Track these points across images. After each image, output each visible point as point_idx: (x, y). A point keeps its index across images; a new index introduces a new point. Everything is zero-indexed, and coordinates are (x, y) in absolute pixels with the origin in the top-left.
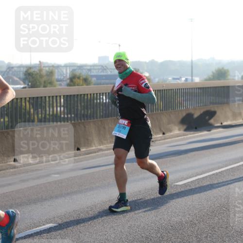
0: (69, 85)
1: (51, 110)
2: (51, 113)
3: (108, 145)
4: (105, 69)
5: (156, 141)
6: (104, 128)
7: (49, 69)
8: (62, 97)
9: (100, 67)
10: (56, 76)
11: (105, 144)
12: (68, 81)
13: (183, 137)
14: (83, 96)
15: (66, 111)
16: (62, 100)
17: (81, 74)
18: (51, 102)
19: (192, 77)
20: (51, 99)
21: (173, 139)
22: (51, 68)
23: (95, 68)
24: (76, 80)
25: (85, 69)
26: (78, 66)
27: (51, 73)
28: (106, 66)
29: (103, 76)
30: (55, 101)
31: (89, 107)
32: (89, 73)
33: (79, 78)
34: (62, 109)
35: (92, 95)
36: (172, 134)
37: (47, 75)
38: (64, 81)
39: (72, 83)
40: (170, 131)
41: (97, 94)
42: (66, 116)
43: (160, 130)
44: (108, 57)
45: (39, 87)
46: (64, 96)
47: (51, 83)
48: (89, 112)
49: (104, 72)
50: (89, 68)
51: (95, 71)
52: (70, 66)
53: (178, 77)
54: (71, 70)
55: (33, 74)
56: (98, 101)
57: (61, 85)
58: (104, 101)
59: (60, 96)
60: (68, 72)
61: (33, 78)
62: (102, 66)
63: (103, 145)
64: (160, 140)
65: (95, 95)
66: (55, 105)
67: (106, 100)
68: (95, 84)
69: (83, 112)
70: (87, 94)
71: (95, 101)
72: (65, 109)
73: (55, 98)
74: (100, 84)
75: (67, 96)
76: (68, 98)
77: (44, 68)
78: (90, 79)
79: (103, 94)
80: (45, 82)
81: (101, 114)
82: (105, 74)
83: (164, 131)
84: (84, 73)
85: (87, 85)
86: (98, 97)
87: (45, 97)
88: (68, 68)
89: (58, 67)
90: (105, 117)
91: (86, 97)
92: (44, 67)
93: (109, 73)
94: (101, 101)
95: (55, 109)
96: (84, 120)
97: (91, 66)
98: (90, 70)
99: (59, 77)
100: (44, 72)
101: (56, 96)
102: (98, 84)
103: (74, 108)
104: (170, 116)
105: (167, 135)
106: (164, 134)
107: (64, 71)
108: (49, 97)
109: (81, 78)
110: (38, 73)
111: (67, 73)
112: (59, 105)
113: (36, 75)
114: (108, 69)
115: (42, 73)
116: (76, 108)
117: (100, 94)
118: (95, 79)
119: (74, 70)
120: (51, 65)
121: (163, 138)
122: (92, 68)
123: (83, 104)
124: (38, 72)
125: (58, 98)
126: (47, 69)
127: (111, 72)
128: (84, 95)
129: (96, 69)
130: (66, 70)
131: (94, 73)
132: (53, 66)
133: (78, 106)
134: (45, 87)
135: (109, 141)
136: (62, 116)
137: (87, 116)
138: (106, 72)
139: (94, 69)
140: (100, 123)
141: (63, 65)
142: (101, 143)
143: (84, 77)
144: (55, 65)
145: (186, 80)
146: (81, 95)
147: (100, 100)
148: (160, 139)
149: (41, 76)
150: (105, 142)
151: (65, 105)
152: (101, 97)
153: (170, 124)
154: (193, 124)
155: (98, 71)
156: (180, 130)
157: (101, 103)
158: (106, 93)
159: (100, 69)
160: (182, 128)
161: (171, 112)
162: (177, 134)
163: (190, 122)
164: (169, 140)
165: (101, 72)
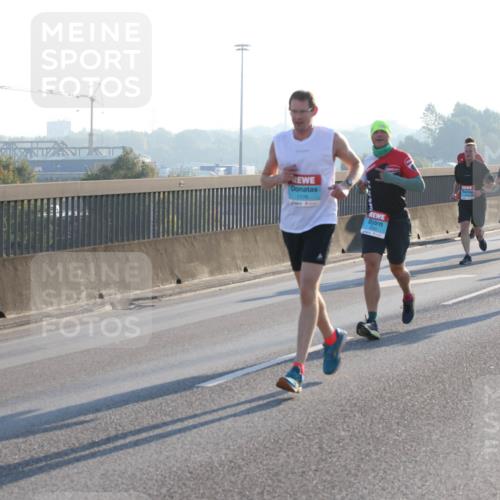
4: (61, 149)
5: (162, 297)
9: (51, 145)
13: (217, 289)
14: (12, 204)
17: (10, 158)
19: (241, 165)
21: (198, 292)
23: (40, 145)
25: (20, 149)
28: (63, 143)
29: (57, 162)
31: (26, 227)
32: (28, 156)
33: (6, 167)
35: (32, 202)
36: (196, 281)
40: (193, 276)
41: (42, 200)
43: (172, 273)
44: (69, 123)
49: (59, 155)
50: (28, 146)
51: (40, 152)
53: (212, 165)
56: (45, 214)
58: (58, 215)
62: (56, 142)
64: (171, 295)
65: (39, 202)
67: (61, 212)
68: (39, 180)
70: (22, 201)
71: (39, 215)
74: (51, 180)
78: (29, 168)
79: (55, 199)
82: (61, 158)
83: (180, 277)
84: (17, 157)
85: (23, 182)
86: (45, 207)
90: (59, 249)
91: (19, 208)
93: (71, 157)
94: (51, 214)
96: (15, 254)
97: (31, 142)
98: (29, 150)
102: (47, 180)
104: (193, 244)
105: (186, 283)
106: (179, 282)
114: (67, 148)
117: (48, 200)
118: (40, 169)
121: (177, 290)
122: (35, 145)
123: (12, 221)
127: (74, 154)
128: (16, 202)
129: (42, 149)
131: (39, 156)
137: (20, 246)
138: (63, 155)
139: (37, 148)
143: (17, 165)
145: (229, 170)
146: (9, 202)
147: (48, 213)
148: (171, 292)
152: (52, 206)
153: (192, 261)
154: (239, 262)
155: (47, 153)
156: (212, 273)
157: (51, 218)
158: (61, 199)
159: (50, 149)
160: (218, 269)
161: (194, 237)
162: (207, 282)
163: (234, 258)
164: (189, 294)
165: (53, 155)
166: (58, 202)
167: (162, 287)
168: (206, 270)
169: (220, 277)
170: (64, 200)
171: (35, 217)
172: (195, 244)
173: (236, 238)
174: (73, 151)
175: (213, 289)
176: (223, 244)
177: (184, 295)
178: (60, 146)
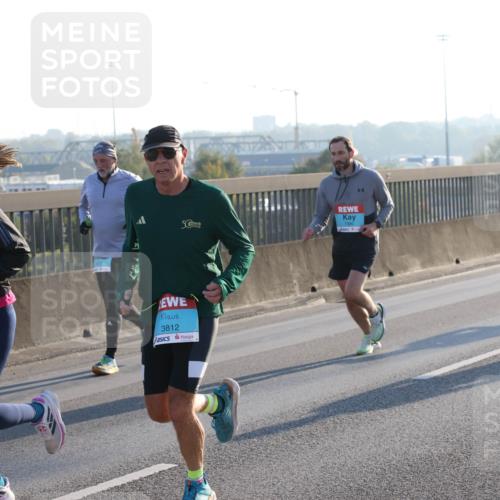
3: (275, 300)
4: (268, 143)
5: (375, 289)
6: (268, 264)
9: (257, 139)
11: (271, 298)
12: (193, 169)
17: (218, 153)
19: (448, 156)
21: (409, 285)
23: (247, 140)
24: (209, 167)
25: (227, 144)
26: (212, 138)
28: (269, 137)
29: (264, 156)
32: (236, 150)
33: (214, 162)
35: (241, 197)
39: (200, 173)
41: (251, 194)
43: (384, 265)
44: (274, 118)
49: (265, 149)
50: (235, 141)
51: (247, 146)
52: (195, 138)
53: (420, 157)
54: (198, 146)
56: (254, 209)
60: (192, 149)
62: (262, 137)
63: (265, 300)
64: (383, 288)
65: (247, 197)
67: (270, 207)
68: (247, 175)
71: (248, 209)
74: (260, 174)
78: (237, 163)
79: (263, 193)
81: (261, 236)
82: (268, 152)
84: (225, 152)
85: (232, 177)
86: (254, 201)
88: (192, 142)
90: (270, 242)
93: (277, 151)
94: (261, 208)
97: (238, 137)
98: (236, 145)
102: (255, 174)
105: (398, 276)
109: (219, 162)
114: (273, 142)
117: (257, 194)
118: (248, 163)
119: (204, 146)
121: (389, 282)
122: (241, 140)
124: (130, 152)
127: (280, 148)
129: (248, 143)
130: (189, 147)
131: (245, 151)
135: (278, 291)
138: (270, 149)
139: (244, 143)
142: (262, 296)
143: (225, 160)
147: (257, 207)
148: (383, 285)
150: (271, 293)
152: (260, 200)
153: (403, 254)
154: (450, 254)
155: (254, 147)
156: (424, 265)
157: (261, 212)
158: (269, 193)
159: (257, 143)
160: (430, 261)
161: (404, 229)
162: (419, 274)
165: (260, 149)
166: (266, 195)
167: (374, 280)
170: (272, 194)
171: (245, 211)
172: (405, 236)
174: (280, 145)
177: (397, 287)
178: (265, 140)
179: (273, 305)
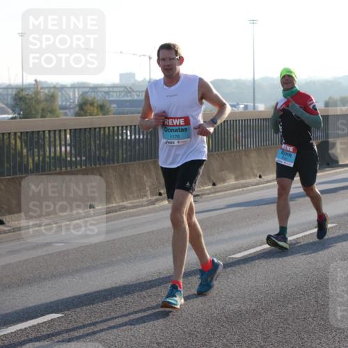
0: (78, 114)
1: (52, 149)
2: (52, 155)
3: (133, 201)
4: (130, 92)
5: (202, 195)
6: (129, 176)
7: (49, 92)
8: (68, 131)
9: (122, 89)
10: (60, 102)
11: (131, 200)
12: (77, 109)
13: (241, 189)
14: (97, 130)
15: (73, 152)
16: (68, 136)
17: (95, 98)
18: (52, 139)
19: (254, 103)
20: (52, 134)
21: (227, 192)
22: (52, 90)
23: (115, 89)
24: (88, 108)
25: (101, 92)
26: (91, 88)
27: (52, 98)
28: (130, 88)
29: (126, 101)
30: (57, 137)
31: (107, 145)
32: (107, 97)
33: (92, 104)
34: (68, 148)
35: (111, 129)
36: (226, 184)
37: (46, 100)
38: (70, 108)
39: (82, 112)
40: (224, 181)
41: (118, 127)
42: (74, 159)
43: (209, 178)
44: (134, 74)
45: (35, 117)
46: (70, 130)
47: (52, 112)
48: (107, 153)
49: (128, 96)
50: (106, 90)
51: (115, 94)
52: (79, 88)
53: (235, 104)
54: (81, 93)
55: (26, 99)
56: (120, 137)
57: (66, 114)
58: (129, 138)
59: (65, 131)
60: (77, 95)
61: (26, 104)
62: (125, 87)
63: (127, 201)
64: (209, 194)
65: (116, 129)
66: (58, 142)
67: (131, 136)
68: (114, 114)
69: (97, 152)
70: (104, 128)
71: (116, 138)
72: (73, 148)
73: (57, 133)
74: (123, 113)
75: (75, 130)
76: (76, 133)
77: (42, 90)
78: (108, 106)
79: (127, 127)
80: (43, 110)
81: (125, 156)
82: (129, 98)
83: (214, 181)
84: (99, 97)
85: (104, 115)
86: (120, 132)
87: (44, 132)
88: (76, 90)
89: (62, 88)
90: (130, 161)
91: (102, 132)
92: (41, 88)
93: (136, 97)
94: (125, 137)
95: (58, 148)
96: (100, 165)
97: (109, 87)
98: (107, 93)
99: (64, 103)
100: (42, 97)
101: (60, 131)
102: (120, 113)
103: (85, 147)
104: (223, 159)
105: (219, 186)
106: (214, 184)
107: (71, 94)
108: (49, 131)
109: (95, 104)
110: (32, 98)
111: (75, 97)
112: (63, 143)
113: (30, 99)
114: (133, 91)
115: (39, 97)
116: (88, 147)
117: (122, 127)
118: (115, 105)
119: (85, 93)
120: (52, 86)
121: (213, 190)
122: (111, 89)
123: (98, 142)
124: (34, 96)
125: (63, 133)
126: (46, 91)
127: (138, 96)
128: (100, 128)
129: (116, 92)
130: (74, 94)
131: (114, 97)
132: (55, 87)
133: (90, 145)
134: (43, 116)
135: (135, 195)
136: (69, 159)
137: (103, 159)
138: (131, 96)
139: (113, 92)
140: (122, 169)
141: (69, 86)
142: (125, 198)
143: (100, 103)
144: (58, 86)
145: (246, 107)
146: (95, 128)
147: (122, 137)
148: (208, 192)
149: (38, 102)
150: (131, 196)
151: (73, 144)
152: (125, 131)
153: (223, 170)
154: (255, 171)
155: (120, 95)
156: (237, 179)
157: (125, 140)
158: (131, 126)
159: (122, 92)
160: (241, 176)
161: (224, 154)
162: (233, 185)
163: (252, 169)
164: (221, 193)
165: (124, 96)
166: (129, 128)
167: (202, 188)
168: (233, 177)
169: (242, 181)
170: (133, 127)
171: (114, 139)
172: (225, 158)
173: (253, 155)
174: (138, 93)
175: (238, 190)
176: (244, 158)
177: (217, 194)
178: (128, 90)
179: (131, 205)
